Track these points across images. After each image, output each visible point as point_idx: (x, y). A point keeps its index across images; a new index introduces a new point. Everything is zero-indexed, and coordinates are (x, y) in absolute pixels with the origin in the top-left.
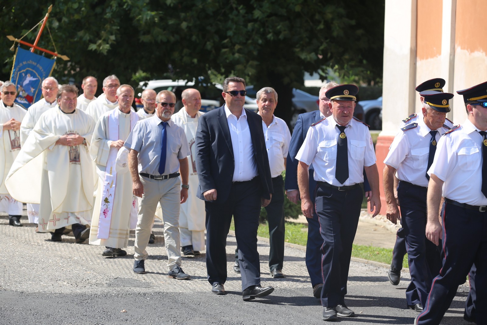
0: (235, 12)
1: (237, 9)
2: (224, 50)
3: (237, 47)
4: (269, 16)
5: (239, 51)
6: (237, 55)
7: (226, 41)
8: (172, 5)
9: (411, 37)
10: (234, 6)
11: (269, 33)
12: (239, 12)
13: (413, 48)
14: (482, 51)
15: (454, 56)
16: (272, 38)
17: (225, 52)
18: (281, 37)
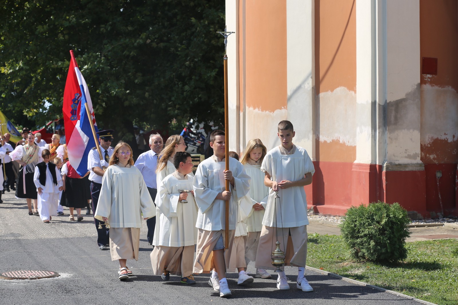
0: (177, 86)
1: (178, 84)
2: (169, 108)
3: (177, 106)
4: (195, 88)
5: (178, 109)
6: (176, 112)
7: (170, 103)
8: (138, 83)
9: (237, 100)
10: (176, 82)
11: (196, 97)
12: (179, 86)
13: (238, 106)
14: (252, 107)
15: (245, 110)
16: (197, 101)
17: (170, 110)
18: (203, 100)
